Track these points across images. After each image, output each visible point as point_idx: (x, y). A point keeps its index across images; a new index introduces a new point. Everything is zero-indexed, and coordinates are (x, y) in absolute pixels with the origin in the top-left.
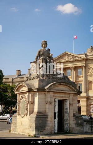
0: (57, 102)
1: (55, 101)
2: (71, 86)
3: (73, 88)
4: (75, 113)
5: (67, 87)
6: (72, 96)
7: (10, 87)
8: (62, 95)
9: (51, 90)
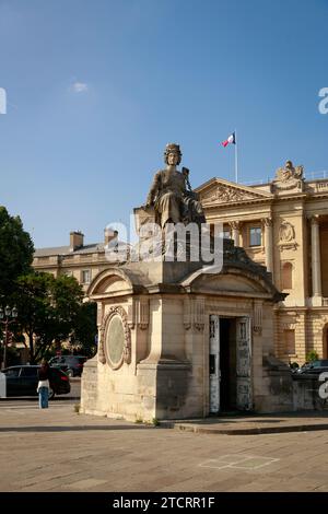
0: (217, 324)
1: (211, 322)
2: (256, 278)
3: (262, 283)
4: (267, 354)
5: (245, 280)
6: (259, 305)
7: (54, 280)
8: (230, 305)
9: (201, 291)
